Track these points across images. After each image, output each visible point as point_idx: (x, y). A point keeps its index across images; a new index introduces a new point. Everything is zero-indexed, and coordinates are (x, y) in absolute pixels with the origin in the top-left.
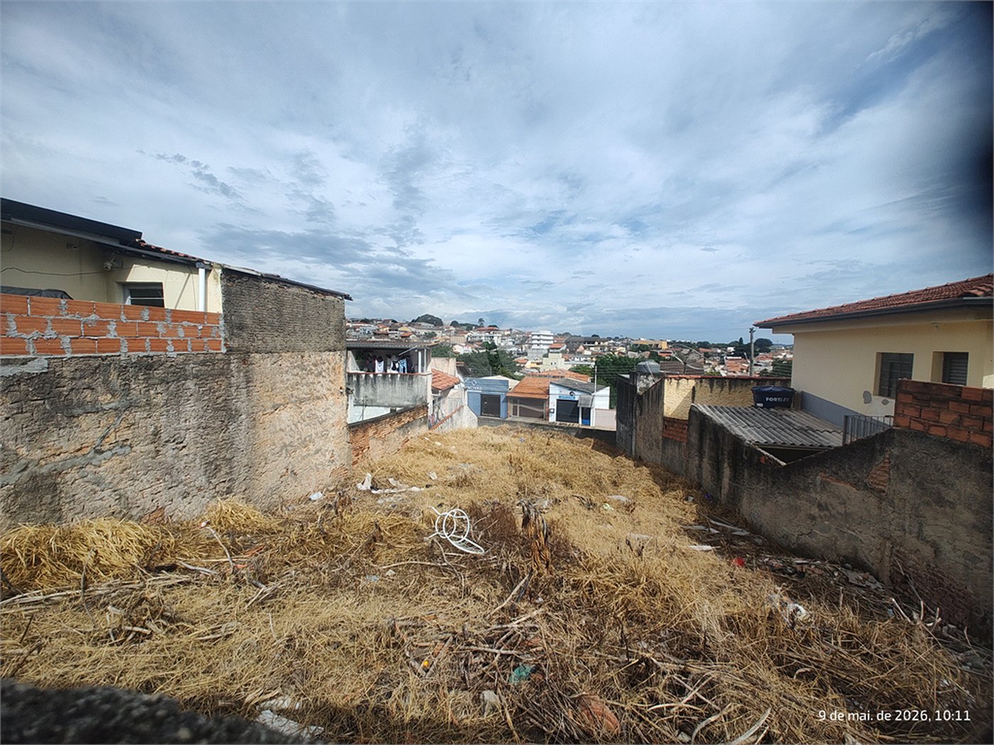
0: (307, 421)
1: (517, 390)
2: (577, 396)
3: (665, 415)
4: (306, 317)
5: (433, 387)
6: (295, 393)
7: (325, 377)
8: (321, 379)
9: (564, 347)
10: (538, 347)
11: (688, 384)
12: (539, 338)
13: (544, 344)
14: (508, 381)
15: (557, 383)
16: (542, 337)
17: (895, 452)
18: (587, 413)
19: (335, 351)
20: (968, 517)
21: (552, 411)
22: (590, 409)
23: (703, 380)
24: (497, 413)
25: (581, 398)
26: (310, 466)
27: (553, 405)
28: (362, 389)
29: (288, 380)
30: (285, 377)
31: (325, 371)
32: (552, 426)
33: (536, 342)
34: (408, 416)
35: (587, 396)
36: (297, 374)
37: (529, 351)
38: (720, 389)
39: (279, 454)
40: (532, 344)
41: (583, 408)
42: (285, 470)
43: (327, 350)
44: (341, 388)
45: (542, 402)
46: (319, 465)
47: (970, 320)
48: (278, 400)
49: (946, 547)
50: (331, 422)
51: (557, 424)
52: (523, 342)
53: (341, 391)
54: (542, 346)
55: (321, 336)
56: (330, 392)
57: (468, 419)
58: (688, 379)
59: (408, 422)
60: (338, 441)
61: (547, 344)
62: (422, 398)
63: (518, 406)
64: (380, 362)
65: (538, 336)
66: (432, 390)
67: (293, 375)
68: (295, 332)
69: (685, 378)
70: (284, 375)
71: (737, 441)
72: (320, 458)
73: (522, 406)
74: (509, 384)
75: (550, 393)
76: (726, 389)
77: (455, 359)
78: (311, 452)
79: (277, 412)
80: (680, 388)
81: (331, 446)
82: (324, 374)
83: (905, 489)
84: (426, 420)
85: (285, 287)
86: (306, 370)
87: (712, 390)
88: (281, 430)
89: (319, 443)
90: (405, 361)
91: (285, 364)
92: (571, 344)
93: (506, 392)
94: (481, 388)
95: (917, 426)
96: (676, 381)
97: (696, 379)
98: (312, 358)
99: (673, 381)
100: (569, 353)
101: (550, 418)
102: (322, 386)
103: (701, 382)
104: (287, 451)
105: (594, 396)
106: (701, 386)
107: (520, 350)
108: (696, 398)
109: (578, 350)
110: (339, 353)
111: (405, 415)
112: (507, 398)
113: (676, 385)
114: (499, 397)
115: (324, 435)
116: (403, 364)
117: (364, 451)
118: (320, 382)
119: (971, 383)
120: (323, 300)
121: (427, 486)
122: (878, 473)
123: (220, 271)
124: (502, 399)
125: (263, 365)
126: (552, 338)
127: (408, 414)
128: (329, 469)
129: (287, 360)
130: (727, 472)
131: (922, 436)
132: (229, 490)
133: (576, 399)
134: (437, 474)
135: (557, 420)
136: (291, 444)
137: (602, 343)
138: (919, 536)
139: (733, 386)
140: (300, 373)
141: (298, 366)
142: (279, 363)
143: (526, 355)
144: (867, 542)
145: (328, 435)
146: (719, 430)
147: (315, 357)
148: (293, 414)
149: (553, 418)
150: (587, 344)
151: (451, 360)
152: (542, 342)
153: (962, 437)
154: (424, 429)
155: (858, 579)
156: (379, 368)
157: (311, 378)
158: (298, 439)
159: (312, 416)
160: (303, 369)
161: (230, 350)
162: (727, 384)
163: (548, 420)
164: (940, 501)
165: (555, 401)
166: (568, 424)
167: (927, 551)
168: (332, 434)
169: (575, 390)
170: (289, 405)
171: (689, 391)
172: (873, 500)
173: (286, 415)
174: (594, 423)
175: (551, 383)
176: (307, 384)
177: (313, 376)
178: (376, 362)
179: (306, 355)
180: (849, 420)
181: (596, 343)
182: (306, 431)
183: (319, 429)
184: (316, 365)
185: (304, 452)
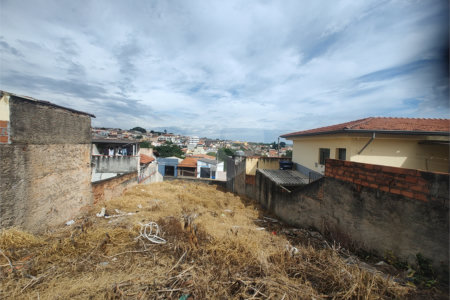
0: (66, 182)
1: (182, 163)
3: (246, 173)
4: (66, 126)
5: (140, 162)
6: (58, 167)
7: (78, 158)
8: (75, 159)
9: (204, 144)
10: (192, 144)
11: (255, 160)
14: (177, 160)
15: (201, 160)
16: (194, 139)
17: (325, 185)
19: (85, 144)
20: (347, 208)
21: (198, 173)
22: (215, 172)
24: (172, 174)
25: (211, 167)
26: (67, 207)
27: (199, 170)
28: (101, 164)
29: (54, 159)
30: (52, 158)
32: (198, 180)
33: (191, 141)
34: (127, 177)
35: (214, 166)
36: (60, 156)
37: (188, 145)
39: (46, 201)
40: (190, 143)
41: (212, 172)
42: (50, 210)
43: (79, 143)
45: (194, 169)
46: (72, 205)
47: (346, 137)
48: (46, 171)
49: (341, 220)
50: (81, 182)
51: (201, 179)
52: (185, 142)
53: (88, 165)
54: (194, 144)
55: (76, 136)
56: (81, 166)
57: (158, 178)
59: (127, 180)
60: (85, 192)
61: (196, 143)
62: (134, 168)
63: (183, 171)
66: (140, 164)
67: (57, 157)
68: (59, 133)
69: (254, 158)
71: (274, 183)
72: (73, 202)
73: (185, 171)
74: (179, 161)
75: (198, 164)
76: (269, 162)
77: (152, 149)
78: (68, 199)
79: (45, 177)
80: (252, 162)
81: (80, 195)
82: (77, 156)
83: (328, 199)
84: (136, 179)
85: (53, 109)
87: (264, 163)
88: (48, 187)
89: (73, 193)
90: (125, 149)
91: (52, 151)
92: (207, 143)
93: (177, 165)
94: (165, 163)
95: (332, 176)
96: (251, 159)
97: (258, 158)
98: (69, 148)
100: (206, 147)
101: (197, 176)
102: (76, 162)
103: (260, 159)
104: (51, 199)
105: (217, 166)
106: (260, 161)
107: (184, 145)
108: (258, 166)
109: (210, 146)
110: (87, 145)
111: (125, 177)
112: (177, 167)
113: (250, 161)
115: (77, 189)
116: (125, 151)
117: (101, 196)
119: (347, 160)
120: (77, 116)
121: (136, 212)
122: (320, 194)
123: (8, 97)
124: (175, 168)
125: (36, 151)
126: (199, 140)
127: (127, 175)
128: (79, 208)
129: (53, 149)
130: (270, 196)
131: (334, 178)
132: (11, 224)
133: (209, 167)
134: (142, 205)
135: (201, 177)
136: (54, 195)
137: (220, 143)
138: (333, 216)
139: (272, 161)
140: (62, 155)
141: (61, 152)
142: (48, 150)
143: (187, 147)
144: (317, 220)
145: (79, 189)
146: (267, 179)
147: (72, 147)
148: (56, 178)
149: (199, 176)
150: (214, 143)
152: (194, 141)
153: (345, 179)
154: (136, 183)
155: (314, 235)
156: (111, 153)
157: (69, 158)
158: (59, 192)
159: (69, 179)
160: (64, 154)
161: (14, 143)
162: (270, 160)
164: (339, 203)
166: (205, 178)
167: (335, 221)
168: (82, 187)
169: (209, 163)
170: (54, 174)
171: (256, 163)
172: (319, 204)
173: (51, 179)
174: (217, 178)
175: (198, 160)
176: (66, 162)
178: (109, 150)
179: (66, 146)
180: (311, 174)
181: (218, 142)
182: (65, 187)
183: (73, 186)
184: (72, 151)
185: (63, 198)
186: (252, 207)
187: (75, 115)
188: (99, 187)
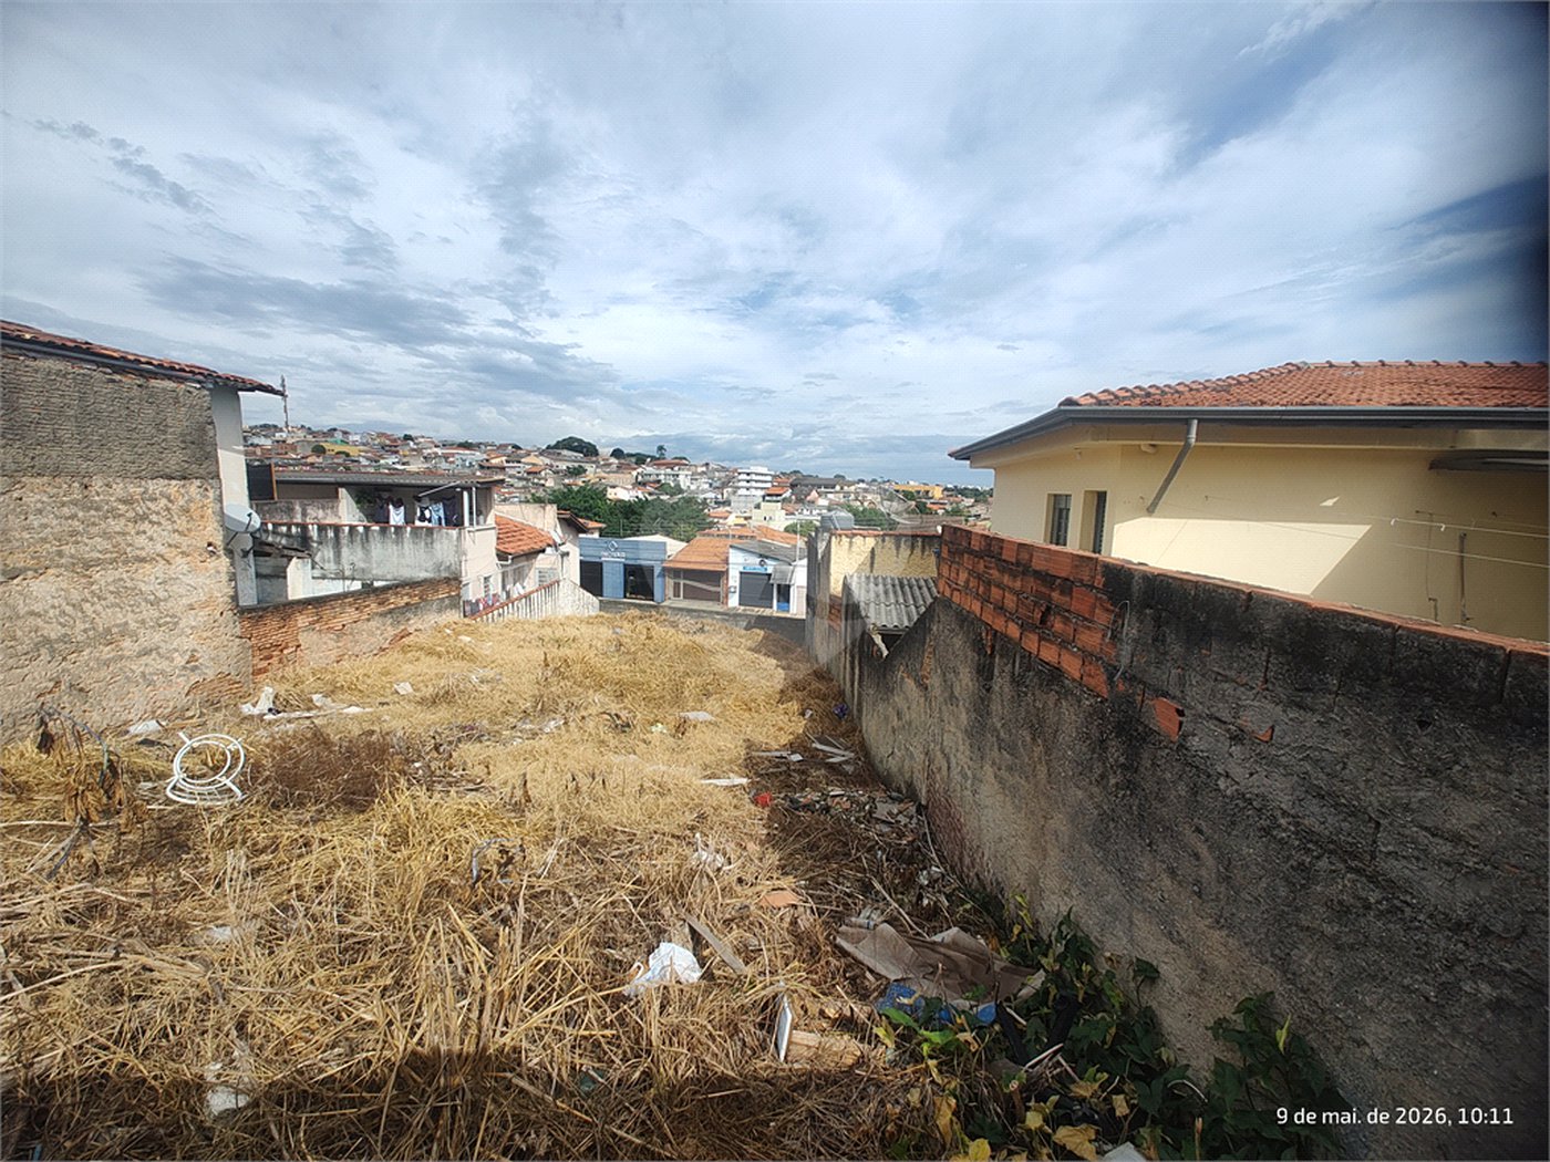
0: (111, 598)
1: (680, 557)
2: (770, 566)
3: (832, 591)
4: (89, 416)
5: (498, 550)
6: (69, 549)
7: (159, 524)
8: (145, 526)
9: (787, 494)
10: (748, 493)
11: (865, 545)
12: (748, 478)
13: (756, 488)
14: (665, 544)
15: (740, 546)
16: (754, 477)
17: (935, 628)
18: (784, 592)
19: (185, 478)
21: (732, 590)
22: (789, 586)
23: (887, 538)
24: (649, 594)
25: (775, 570)
26: (127, 677)
27: (734, 580)
29: (45, 526)
30: (35, 521)
31: (158, 513)
32: (733, 616)
33: (744, 484)
34: (407, 594)
35: (785, 567)
36: (73, 517)
37: (733, 498)
38: (909, 552)
39: (30, 655)
40: (739, 488)
41: (779, 586)
42: (51, 684)
43: (162, 477)
44: (210, 545)
45: (717, 577)
46: (150, 674)
48: (18, 561)
49: (953, 762)
50: (185, 601)
51: (740, 611)
52: (725, 485)
53: (211, 548)
54: (753, 492)
55: (140, 451)
56: (175, 551)
57: (573, 601)
58: (864, 537)
59: (407, 604)
60: (205, 635)
61: (762, 489)
62: (449, 567)
63: (682, 582)
64: (397, 506)
65: (748, 474)
66: (498, 555)
67: (57, 517)
68: (57, 441)
69: (861, 535)
70: (31, 517)
72: (153, 663)
73: (688, 582)
74: (668, 548)
75: (731, 561)
76: (918, 551)
77: (555, 506)
78: (127, 653)
79: (15, 581)
80: (854, 549)
81: (188, 643)
82: (154, 518)
83: (937, 683)
84: (455, 602)
85: (22, 358)
86: (97, 509)
87: (898, 553)
88: (32, 613)
89: (152, 637)
90: (441, 506)
91: (31, 499)
92: (797, 487)
93: (663, 561)
94: (624, 555)
95: (948, 592)
96: (848, 540)
97: (875, 536)
99: (844, 539)
100: (795, 503)
101: (730, 602)
102: (151, 539)
103: (883, 541)
104: (52, 651)
105: (795, 566)
106: (883, 548)
107: (719, 496)
108: (875, 565)
109: (809, 498)
110: (198, 483)
111: (396, 594)
112: (664, 569)
113: (847, 544)
114: (651, 569)
115: (165, 625)
116: (437, 511)
117: (285, 652)
118: (144, 532)
120: (139, 386)
121: (382, 704)
122: (926, 662)
124: (657, 571)
126: (769, 478)
127: (407, 589)
128: (183, 684)
129: (35, 492)
131: (949, 605)
133: (769, 571)
134: (412, 685)
135: (740, 604)
136: (64, 639)
137: (846, 488)
138: (943, 749)
139: (927, 548)
140: (81, 514)
141: (75, 503)
142: (15, 495)
143: (729, 505)
144: (918, 760)
145: (176, 624)
147: (119, 489)
148: (65, 586)
149: (734, 601)
150: (823, 489)
151: (549, 507)
152: (754, 484)
153: (967, 604)
154: (453, 616)
155: (890, 813)
156: (396, 516)
157: (116, 525)
158: (85, 631)
159: (123, 592)
160: (90, 509)
162: (920, 544)
163: (727, 603)
164: (953, 698)
165: (738, 575)
166: (756, 609)
167: (945, 768)
168: (188, 620)
169: (767, 557)
170: (51, 571)
171: (867, 554)
172: (922, 700)
173: (44, 590)
174: (795, 609)
175: (731, 547)
176: (106, 535)
177: (123, 521)
178: (391, 507)
179: (97, 483)
181: (838, 488)
182: (109, 617)
183: (150, 613)
184: (128, 501)
185: (107, 652)
186: (794, 706)
187: (127, 380)
188: (272, 623)
